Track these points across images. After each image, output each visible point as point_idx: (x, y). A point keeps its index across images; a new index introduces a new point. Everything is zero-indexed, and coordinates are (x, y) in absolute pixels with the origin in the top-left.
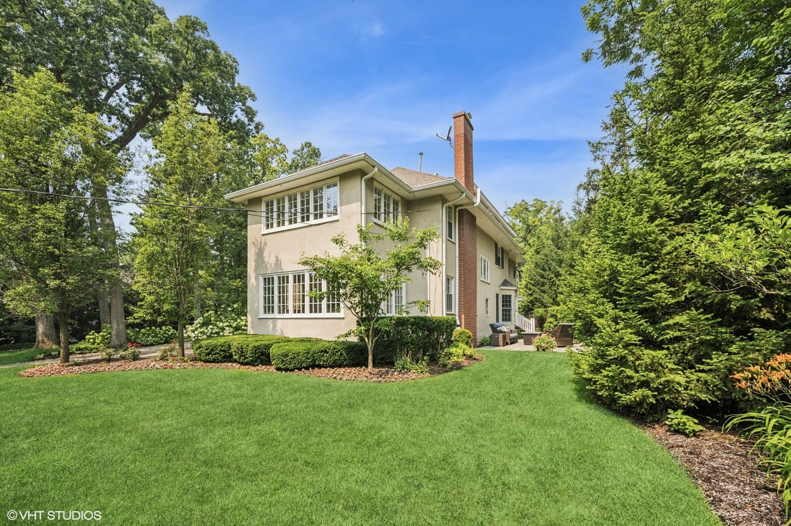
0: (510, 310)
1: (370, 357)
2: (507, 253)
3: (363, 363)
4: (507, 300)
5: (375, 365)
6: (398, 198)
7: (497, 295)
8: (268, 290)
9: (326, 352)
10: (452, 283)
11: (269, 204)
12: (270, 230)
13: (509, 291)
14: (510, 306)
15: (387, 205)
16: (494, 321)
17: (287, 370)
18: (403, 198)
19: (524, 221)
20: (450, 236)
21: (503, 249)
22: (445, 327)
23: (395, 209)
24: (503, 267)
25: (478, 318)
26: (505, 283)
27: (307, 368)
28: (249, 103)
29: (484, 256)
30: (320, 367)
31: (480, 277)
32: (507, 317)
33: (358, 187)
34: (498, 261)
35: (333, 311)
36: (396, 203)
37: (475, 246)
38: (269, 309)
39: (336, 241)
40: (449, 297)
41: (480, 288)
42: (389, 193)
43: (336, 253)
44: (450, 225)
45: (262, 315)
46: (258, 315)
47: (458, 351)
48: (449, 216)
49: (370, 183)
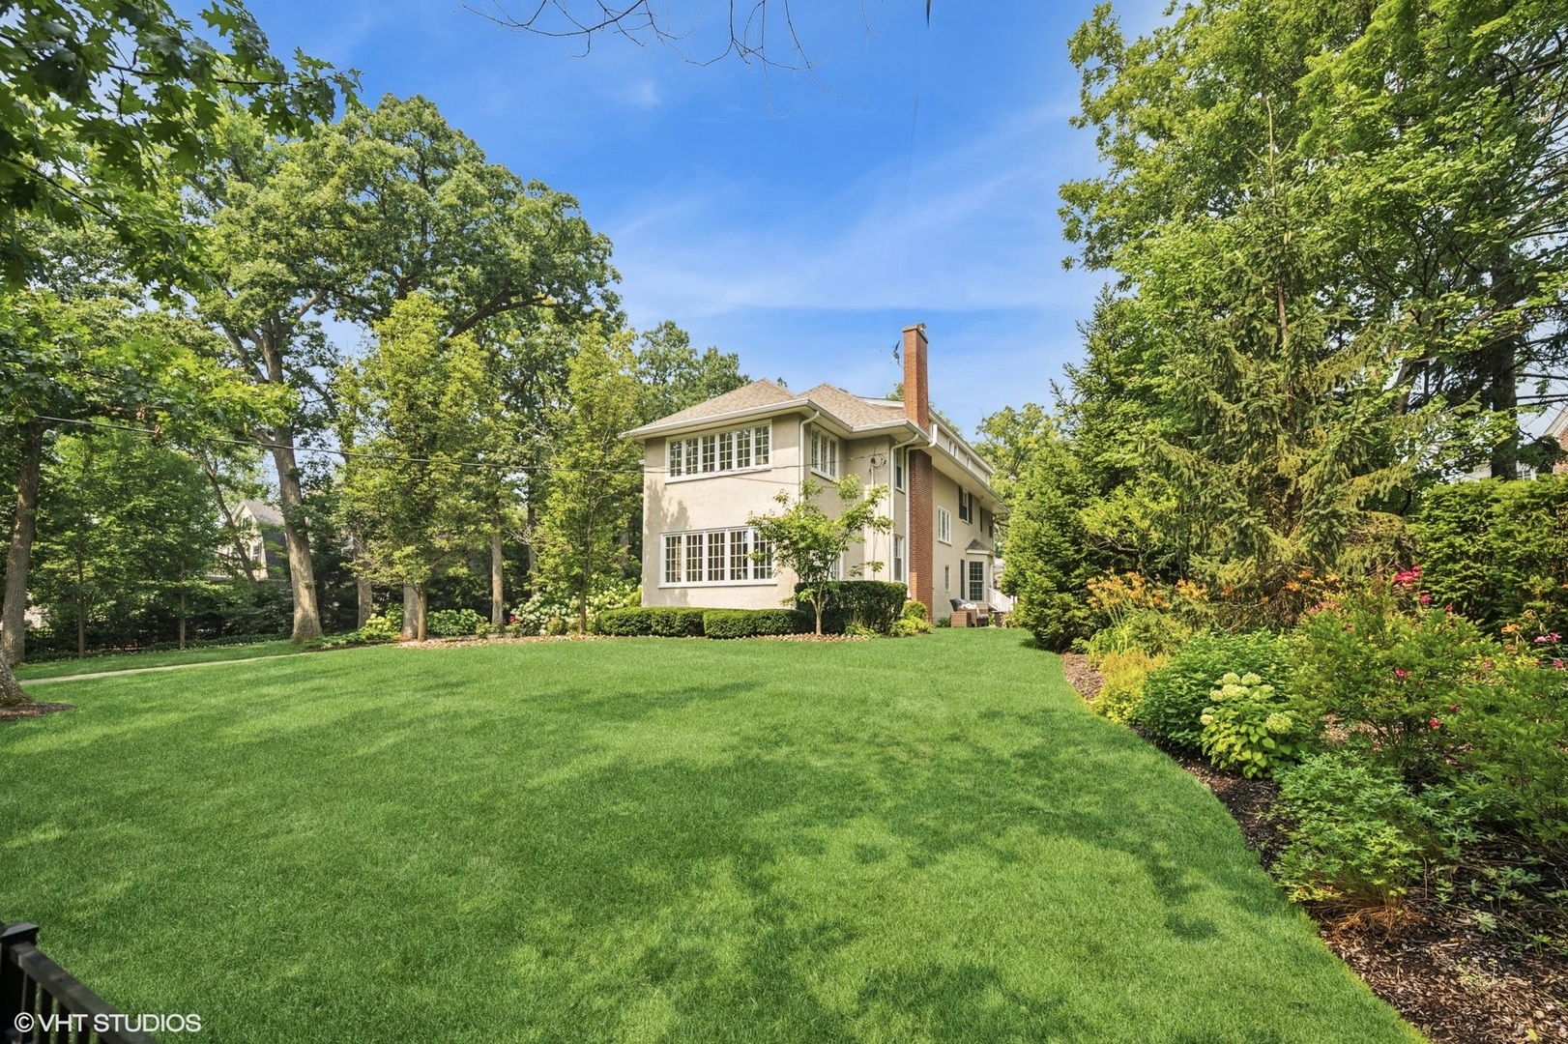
0: (981, 585)
1: (818, 622)
2: (978, 500)
3: (811, 629)
4: (976, 570)
5: (824, 631)
6: (835, 439)
7: (962, 562)
8: (671, 553)
9: (768, 618)
10: (902, 543)
11: (675, 446)
12: (676, 478)
13: (980, 556)
14: (981, 578)
15: (824, 449)
16: (957, 596)
17: (726, 637)
18: (840, 438)
19: (1012, 441)
20: (899, 485)
21: (970, 496)
22: (896, 595)
23: (833, 453)
24: (971, 521)
25: (934, 593)
26: (974, 545)
27: (749, 636)
28: (611, 286)
29: (944, 507)
30: (762, 634)
31: (937, 537)
32: (977, 594)
33: (797, 431)
34: (963, 513)
35: (763, 576)
36: (833, 445)
37: (929, 496)
38: (672, 577)
39: (779, 499)
40: (898, 562)
41: (937, 549)
42: (826, 434)
43: (779, 512)
44: (899, 470)
45: (663, 584)
46: (658, 582)
47: (910, 623)
48: (898, 460)
49: (807, 428)
